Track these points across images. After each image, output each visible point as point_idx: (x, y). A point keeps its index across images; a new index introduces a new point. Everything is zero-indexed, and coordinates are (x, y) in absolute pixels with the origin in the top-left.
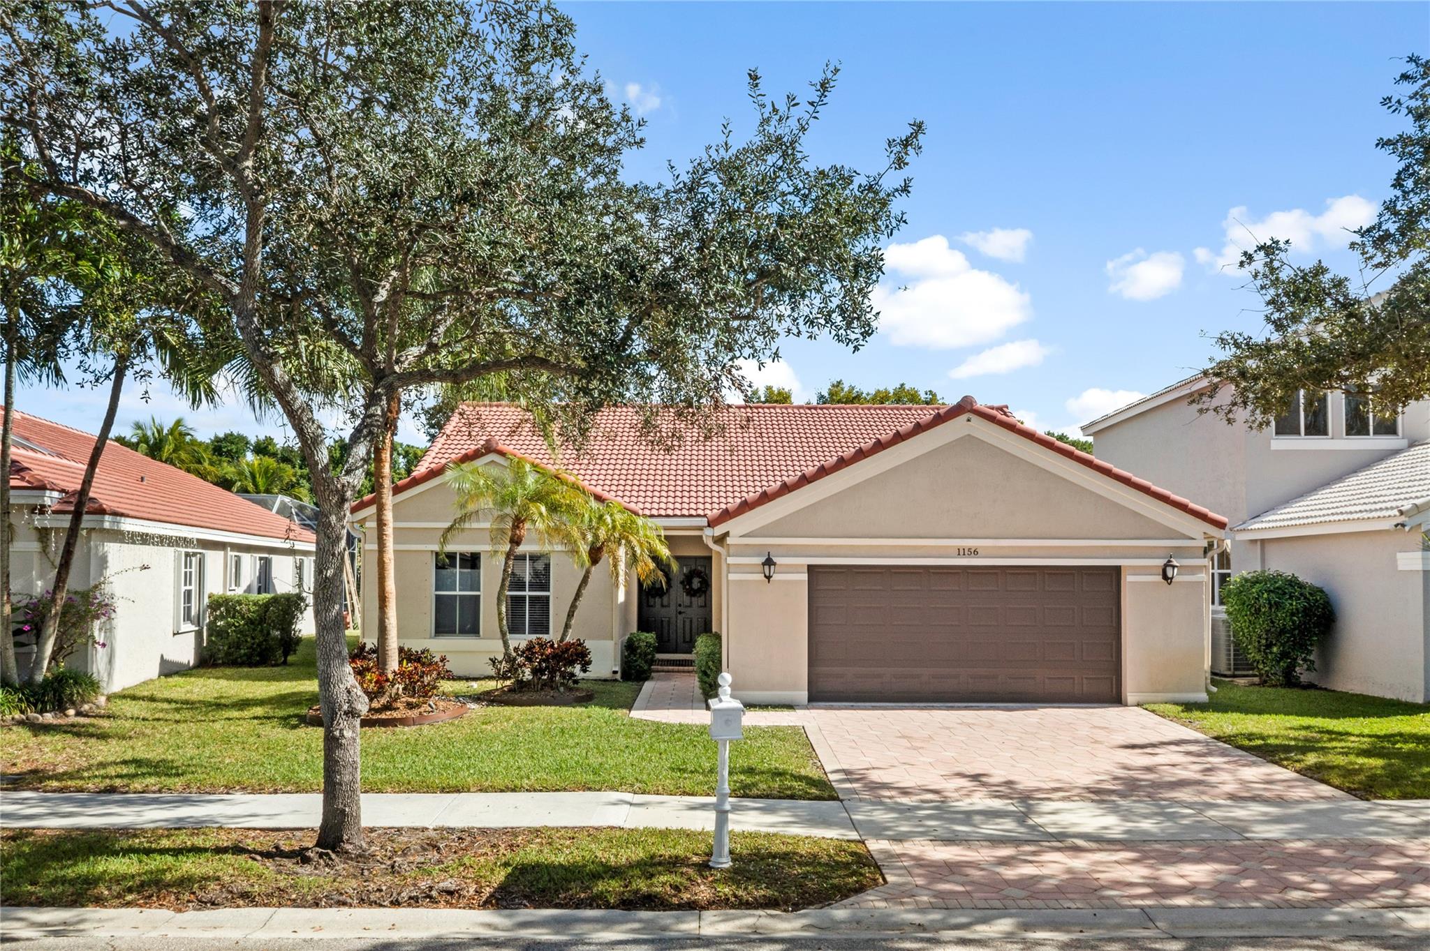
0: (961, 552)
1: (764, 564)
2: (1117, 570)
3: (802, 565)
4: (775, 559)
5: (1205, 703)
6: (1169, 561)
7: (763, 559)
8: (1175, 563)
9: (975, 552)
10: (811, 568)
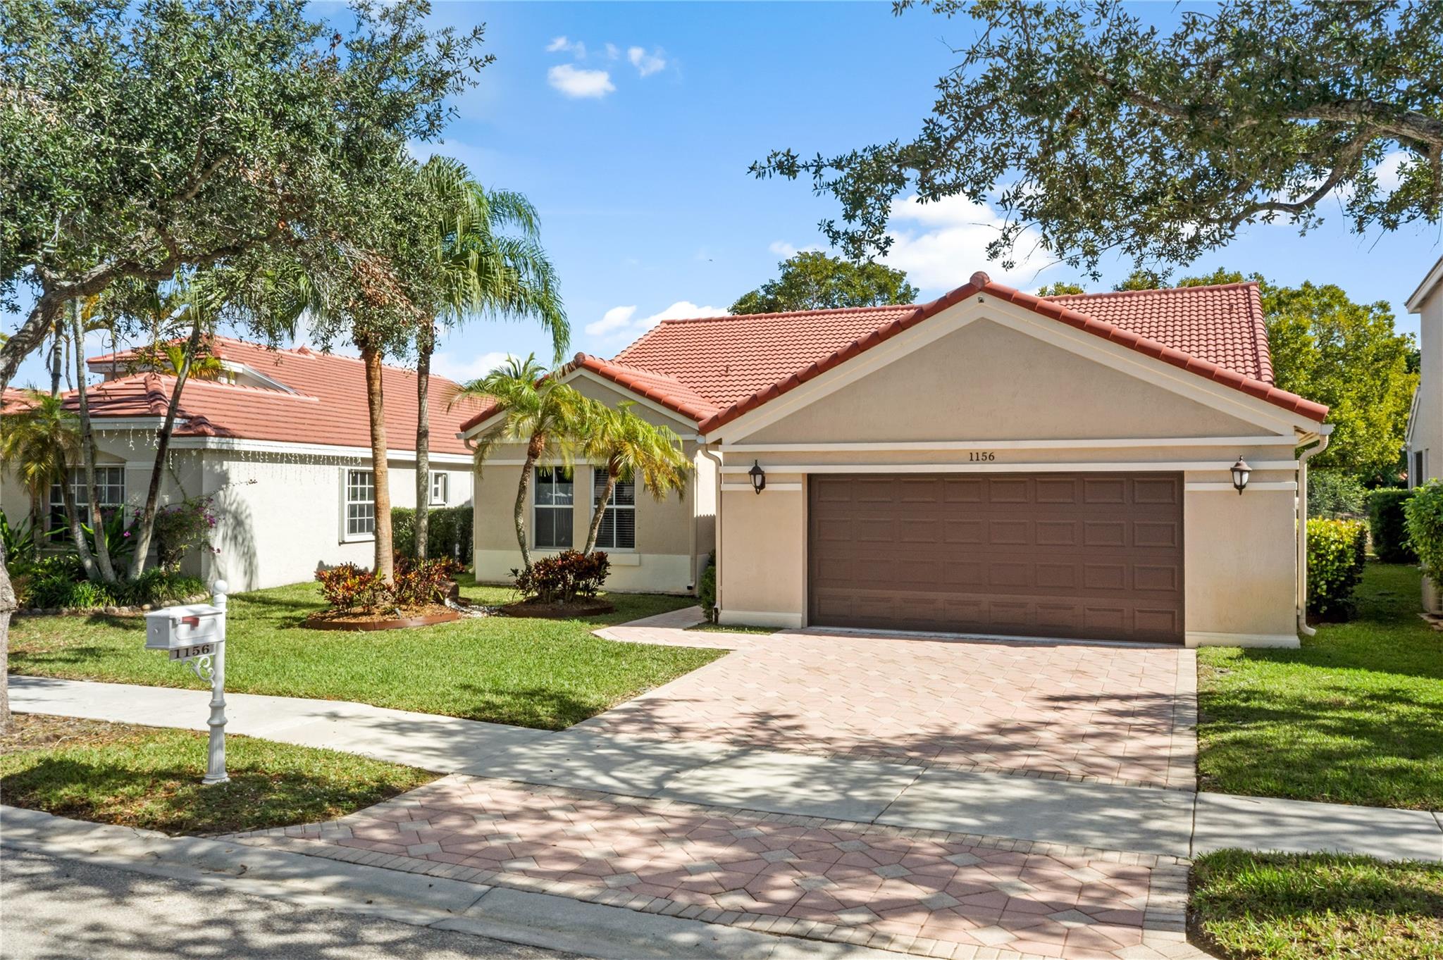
0: (974, 457)
1: (751, 473)
2: (1180, 476)
3: (797, 474)
4: (763, 468)
5: (1296, 650)
6: (1238, 465)
7: (750, 468)
8: (1245, 466)
9: (990, 457)
10: (811, 478)
